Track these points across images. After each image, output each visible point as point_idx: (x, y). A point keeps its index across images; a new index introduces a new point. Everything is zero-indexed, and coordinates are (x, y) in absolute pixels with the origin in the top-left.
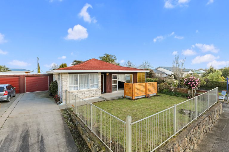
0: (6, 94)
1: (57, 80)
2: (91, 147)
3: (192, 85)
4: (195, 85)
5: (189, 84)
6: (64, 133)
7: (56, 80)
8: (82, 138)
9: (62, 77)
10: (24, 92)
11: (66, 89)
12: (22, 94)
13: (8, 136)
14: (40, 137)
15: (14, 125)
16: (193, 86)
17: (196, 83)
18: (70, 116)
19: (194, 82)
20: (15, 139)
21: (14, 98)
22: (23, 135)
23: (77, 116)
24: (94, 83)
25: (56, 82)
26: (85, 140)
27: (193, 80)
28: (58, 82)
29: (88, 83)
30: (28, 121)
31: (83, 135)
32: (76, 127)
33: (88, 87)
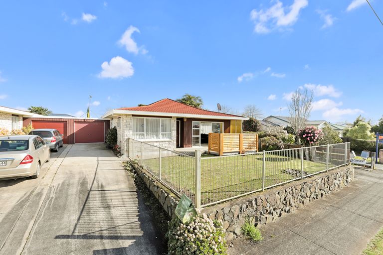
0: (54, 141)
1: (117, 126)
2: (159, 196)
3: (309, 138)
4: (314, 138)
5: (304, 136)
6: (127, 183)
7: (115, 127)
8: (149, 190)
9: (123, 121)
10: (72, 143)
11: (128, 136)
12: (70, 145)
13: (65, 181)
14: (100, 185)
15: (68, 173)
16: (312, 140)
17: (316, 135)
18: (134, 169)
19: (312, 134)
20: (73, 184)
21: (61, 148)
22: (81, 182)
23: (143, 168)
24: (166, 132)
25: (115, 129)
26: (152, 191)
27: (310, 131)
28: (118, 129)
29: (157, 131)
30: (84, 170)
31: (150, 186)
32: (142, 179)
33: (157, 136)
